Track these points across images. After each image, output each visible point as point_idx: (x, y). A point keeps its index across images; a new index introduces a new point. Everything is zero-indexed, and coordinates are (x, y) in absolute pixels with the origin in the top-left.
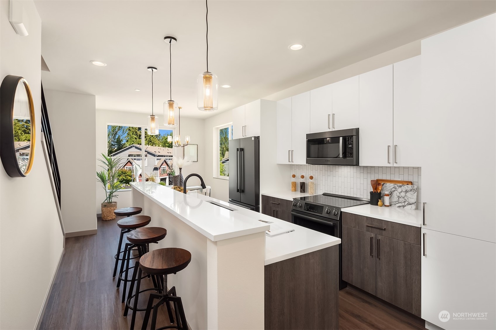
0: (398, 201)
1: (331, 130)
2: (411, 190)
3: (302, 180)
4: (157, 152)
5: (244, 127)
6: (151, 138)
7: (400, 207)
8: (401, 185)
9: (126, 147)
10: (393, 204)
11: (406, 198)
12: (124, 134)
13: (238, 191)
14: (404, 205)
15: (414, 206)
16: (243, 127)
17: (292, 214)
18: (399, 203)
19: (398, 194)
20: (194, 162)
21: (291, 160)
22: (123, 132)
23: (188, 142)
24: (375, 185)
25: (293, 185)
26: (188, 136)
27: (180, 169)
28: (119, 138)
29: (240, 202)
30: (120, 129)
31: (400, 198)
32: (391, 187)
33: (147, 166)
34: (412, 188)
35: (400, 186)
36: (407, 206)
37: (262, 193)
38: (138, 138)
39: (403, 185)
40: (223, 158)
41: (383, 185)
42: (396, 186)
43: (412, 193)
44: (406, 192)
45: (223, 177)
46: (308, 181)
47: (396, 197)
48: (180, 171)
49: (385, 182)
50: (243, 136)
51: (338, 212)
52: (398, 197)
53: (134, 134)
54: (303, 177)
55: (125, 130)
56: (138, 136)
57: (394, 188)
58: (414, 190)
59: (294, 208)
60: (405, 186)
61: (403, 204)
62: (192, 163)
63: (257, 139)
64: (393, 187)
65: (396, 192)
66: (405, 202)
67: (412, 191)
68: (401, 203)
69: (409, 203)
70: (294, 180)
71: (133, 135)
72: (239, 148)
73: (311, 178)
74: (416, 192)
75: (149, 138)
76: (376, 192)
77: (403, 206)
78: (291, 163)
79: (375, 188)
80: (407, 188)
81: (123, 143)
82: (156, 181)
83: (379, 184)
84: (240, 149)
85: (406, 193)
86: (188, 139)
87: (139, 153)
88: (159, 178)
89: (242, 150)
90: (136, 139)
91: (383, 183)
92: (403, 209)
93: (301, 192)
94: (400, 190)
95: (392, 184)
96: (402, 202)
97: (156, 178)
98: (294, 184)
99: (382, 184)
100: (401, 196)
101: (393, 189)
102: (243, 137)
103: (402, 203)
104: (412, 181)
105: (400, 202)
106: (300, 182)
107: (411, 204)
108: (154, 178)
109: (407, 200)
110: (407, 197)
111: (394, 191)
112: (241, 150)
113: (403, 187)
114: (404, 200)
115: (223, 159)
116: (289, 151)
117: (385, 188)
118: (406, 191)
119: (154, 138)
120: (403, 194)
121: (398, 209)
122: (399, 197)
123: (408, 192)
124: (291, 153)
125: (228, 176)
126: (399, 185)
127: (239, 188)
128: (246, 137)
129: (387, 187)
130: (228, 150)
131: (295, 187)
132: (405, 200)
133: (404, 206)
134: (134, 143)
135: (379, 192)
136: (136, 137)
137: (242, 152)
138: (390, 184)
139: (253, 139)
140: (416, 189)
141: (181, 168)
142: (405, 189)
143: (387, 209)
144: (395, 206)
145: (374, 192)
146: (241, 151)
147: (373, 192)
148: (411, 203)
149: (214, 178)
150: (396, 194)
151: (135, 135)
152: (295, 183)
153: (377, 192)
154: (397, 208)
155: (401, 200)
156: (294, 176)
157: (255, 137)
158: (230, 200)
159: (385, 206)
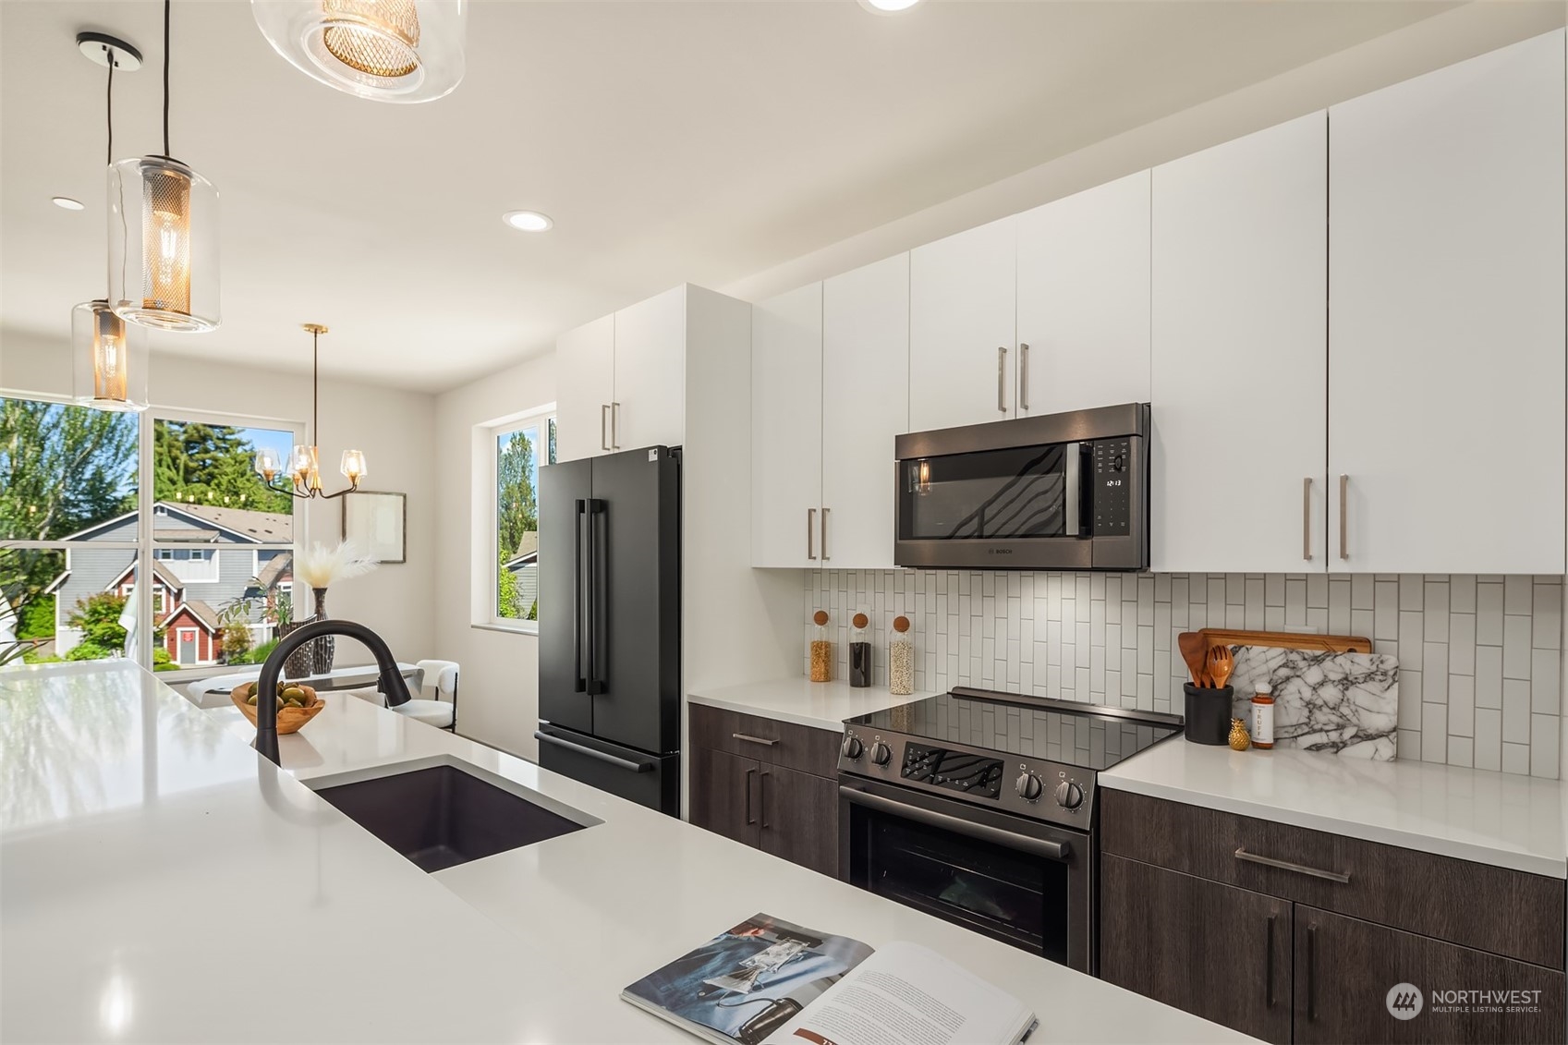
0: (1306, 724)
1: (1009, 416)
2: (1369, 677)
3: (857, 635)
4: (260, 529)
5: (609, 412)
6: (239, 480)
7: (1317, 748)
8: (1318, 653)
9: (128, 512)
10: (1286, 735)
11: (1345, 710)
12: (118, 461)
13: (581, 686)
14: (1338, 740)
15: (1386, 748)
16: (604, 407)
17: (843, 796)
18: (1315, 731)
19: (1307, 694)
20: (383, 562)
21: (817, 552)
22: (116, 455)
23: (353, 478)
24: (1201, 655)
25: (818, 655)
26: (353, 451)
27: (319, 593)
28: (98, 476)
29: (592, 736)
30: (102, 446)
31: (1315, 710)
32: (1273, 664)
33: (217, 581)
34: (1374, 668)
35: (1317, 660)
36: (1353, 744)
37: (690, 696)
38: (181, 478)
39: (1331, 653)
40: (515, 553)
41: (1235, 652)
42: (1294, 657)
43: (1373, 686)
44: (1347, 682)
45: (510, 623)
46: (884, 638)
47: (1298, 704)
48: (319, 603)
49: (1240, 642)
50: (604, 448)
51: (1084, 792)
52: (1308, 703)
53: (164, 463)
54: (861, 621)
55: (123, 448)
56: (181, 473)
57: (1285, 665)
58: (1384, 674)
59: (850, 765)
60: (1340, 660)
61: (1334, 736)
62: (375, 567)
63: (671, 459)
64: (1280, 661)
65: (1296, 683)
66: (1340, 727)
67: (1373, 679)
68: (1321, 730)
69: (1361, 734)
70: (817, 633)
71: (160, 466)
72: (586, 498)
73: (902, 624)
74: (1396, 685)
75: (229, 481)
76: (1208, 686)
77: (1334, 745)
78: (816, 564)
79: (1200, 666)
80: (1347, 666)
81: (118, 495)
82: (254, 638)
83: (1220, 651)
84: (592, 501)
85: (1347, 689)
86: (354, 464)
87: (185, 533)
88: (267, 626)
89: (600, 507)
90: (173, 482)
91: (1232, 646)
92: (1333, 757)
93: (855, 683)
94: (1314, 675)
95: (1278, 650)
96: (1327, 728)
97: (253, 626)
98: (824, 652)
99: (1230, 647)
100: (1319, 702)
101: (1284, 672)
102: (606, 453)
103: (1327, 731)
104: (1371, 639)
105: (1316, 727)
106: (852, 645)
107: (1375, 739)
108: (247, 626)
109: (1354, 720)
110: (1353, 707)
111: (1288, 679)
112: (595, 511)
113: (1328, 664)
114: (1335, 719)
115: (513, 556)
116: (810, 511)
117: (1242, 668)
118: (1346, 679)
119: (248, 480)
120: (1330, 693)
121: (1309, 759)
122: (1311, 706)
123: (1353, 683)
124: (818, 523)
125: (532, 617)
126: (1309, 652)
127: (584, 675)
128: (616, 451)
129: (1253, 664)
130: (531, 526)
131: (827, 663)
132: (1340, 721)
133: (1337, 747)
134: (165, 497)
135: (1220, 686)
136: (173, 474)
137: (602, 516)
138: (1265, 648)
139: (653, 457)
140: (1391, 673)
141: (322, 587)
142: (1340, 670)
143: (1262, 760)
144: (1293, 745)
145: (1198, 685)
146: (596, 513)
147: (1192, 684)
148: (1370, 732)
149: (473, 627)
150: (1295, 693)
151: (169, 467)
152: (828, 645)
153: (1213, 686)
154: (1306, 753)
155: (1322, 717)
156: (822, 618)
157: (662, 450)
158: (542, 727)
159: (1258, 746)
